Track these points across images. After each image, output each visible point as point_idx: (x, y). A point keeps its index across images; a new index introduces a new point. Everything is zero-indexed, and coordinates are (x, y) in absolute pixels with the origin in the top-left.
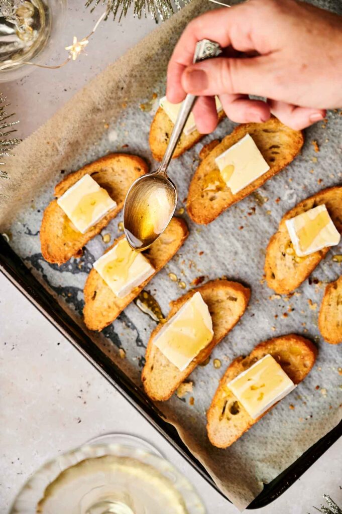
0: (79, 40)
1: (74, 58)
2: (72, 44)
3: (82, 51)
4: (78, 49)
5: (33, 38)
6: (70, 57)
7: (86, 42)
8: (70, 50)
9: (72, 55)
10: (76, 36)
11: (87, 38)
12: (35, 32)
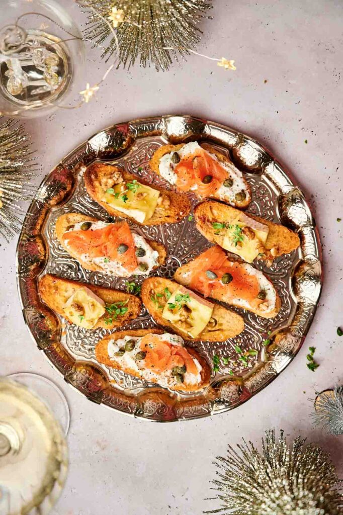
0: (91, 86)
1: (87, 101)
2: (85, 89)
3: (93, 95)
4: (90, 94)
5: (58, 83)
6: (83, 100)
7: (97, 88)
8: (83, 95)
9: (85, 98)
10: (89, 83)
11: (98, 85)
12: (60, 78)
